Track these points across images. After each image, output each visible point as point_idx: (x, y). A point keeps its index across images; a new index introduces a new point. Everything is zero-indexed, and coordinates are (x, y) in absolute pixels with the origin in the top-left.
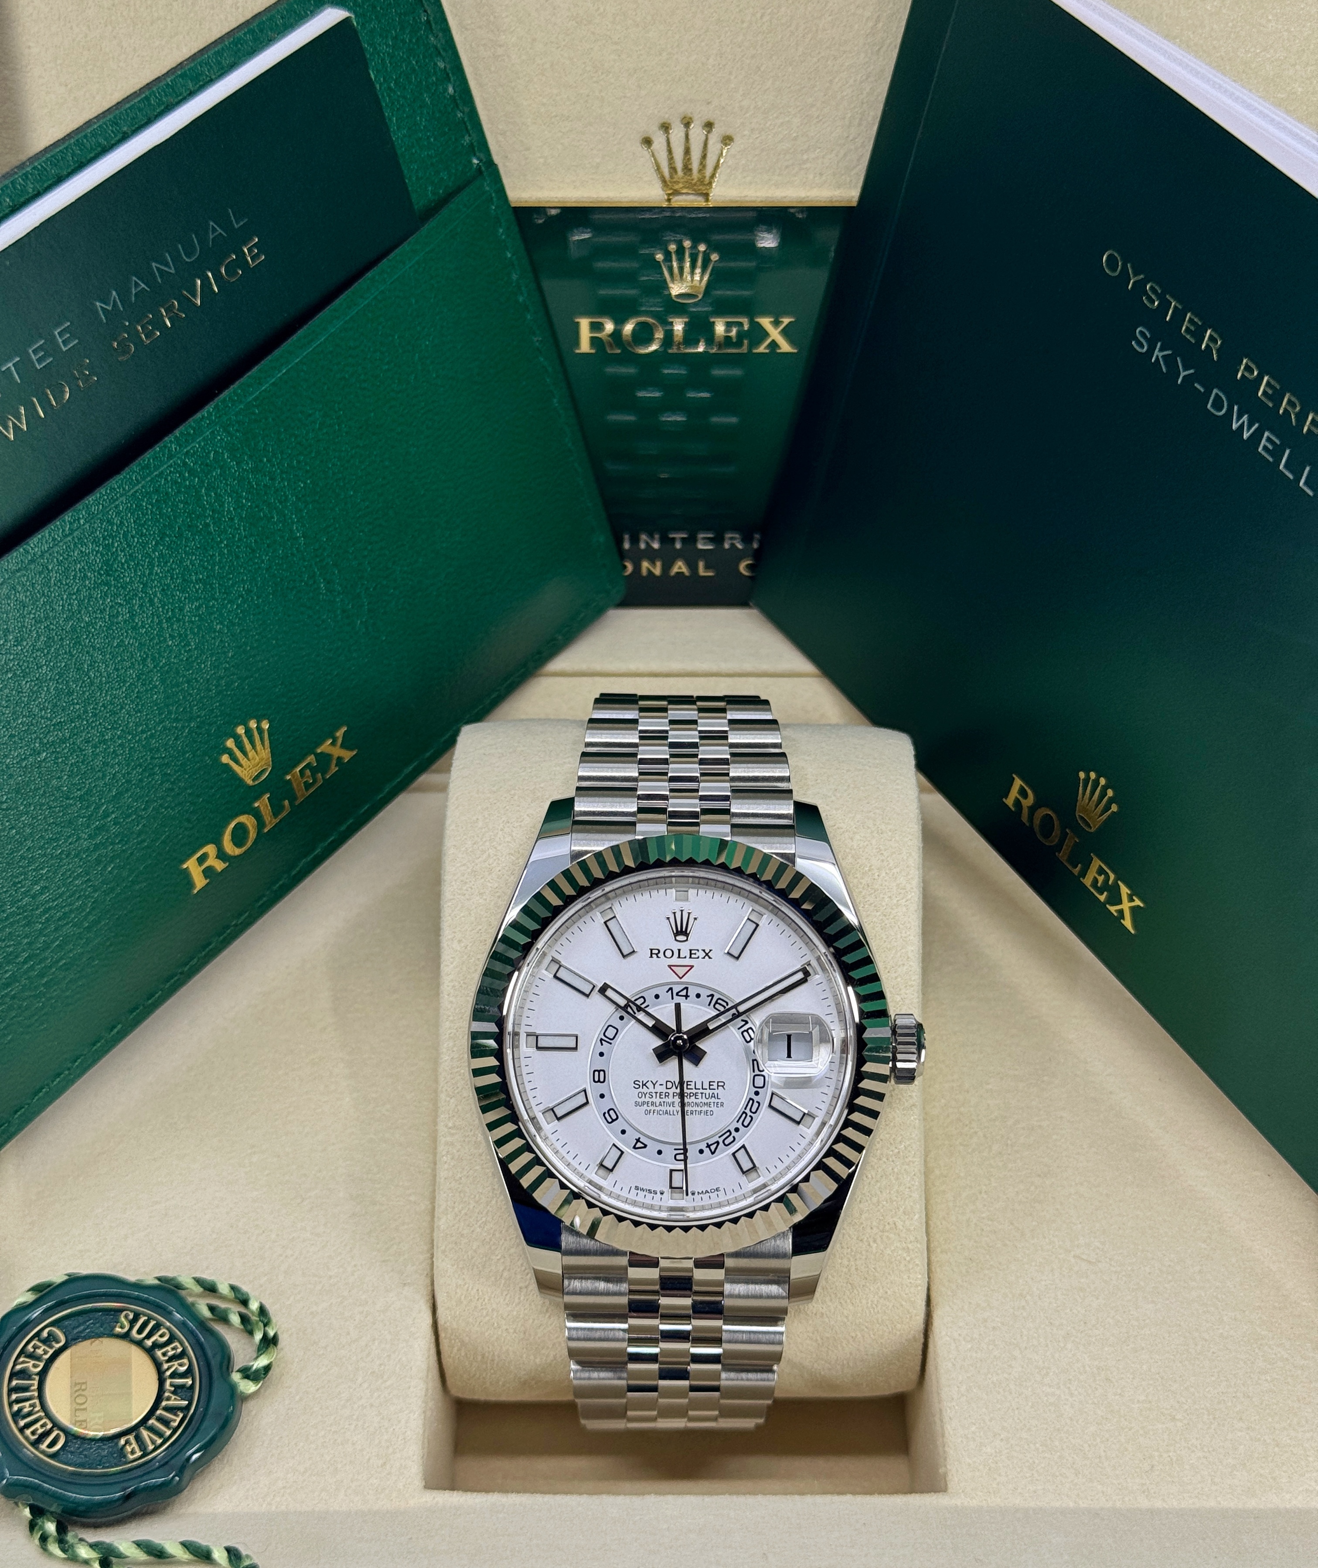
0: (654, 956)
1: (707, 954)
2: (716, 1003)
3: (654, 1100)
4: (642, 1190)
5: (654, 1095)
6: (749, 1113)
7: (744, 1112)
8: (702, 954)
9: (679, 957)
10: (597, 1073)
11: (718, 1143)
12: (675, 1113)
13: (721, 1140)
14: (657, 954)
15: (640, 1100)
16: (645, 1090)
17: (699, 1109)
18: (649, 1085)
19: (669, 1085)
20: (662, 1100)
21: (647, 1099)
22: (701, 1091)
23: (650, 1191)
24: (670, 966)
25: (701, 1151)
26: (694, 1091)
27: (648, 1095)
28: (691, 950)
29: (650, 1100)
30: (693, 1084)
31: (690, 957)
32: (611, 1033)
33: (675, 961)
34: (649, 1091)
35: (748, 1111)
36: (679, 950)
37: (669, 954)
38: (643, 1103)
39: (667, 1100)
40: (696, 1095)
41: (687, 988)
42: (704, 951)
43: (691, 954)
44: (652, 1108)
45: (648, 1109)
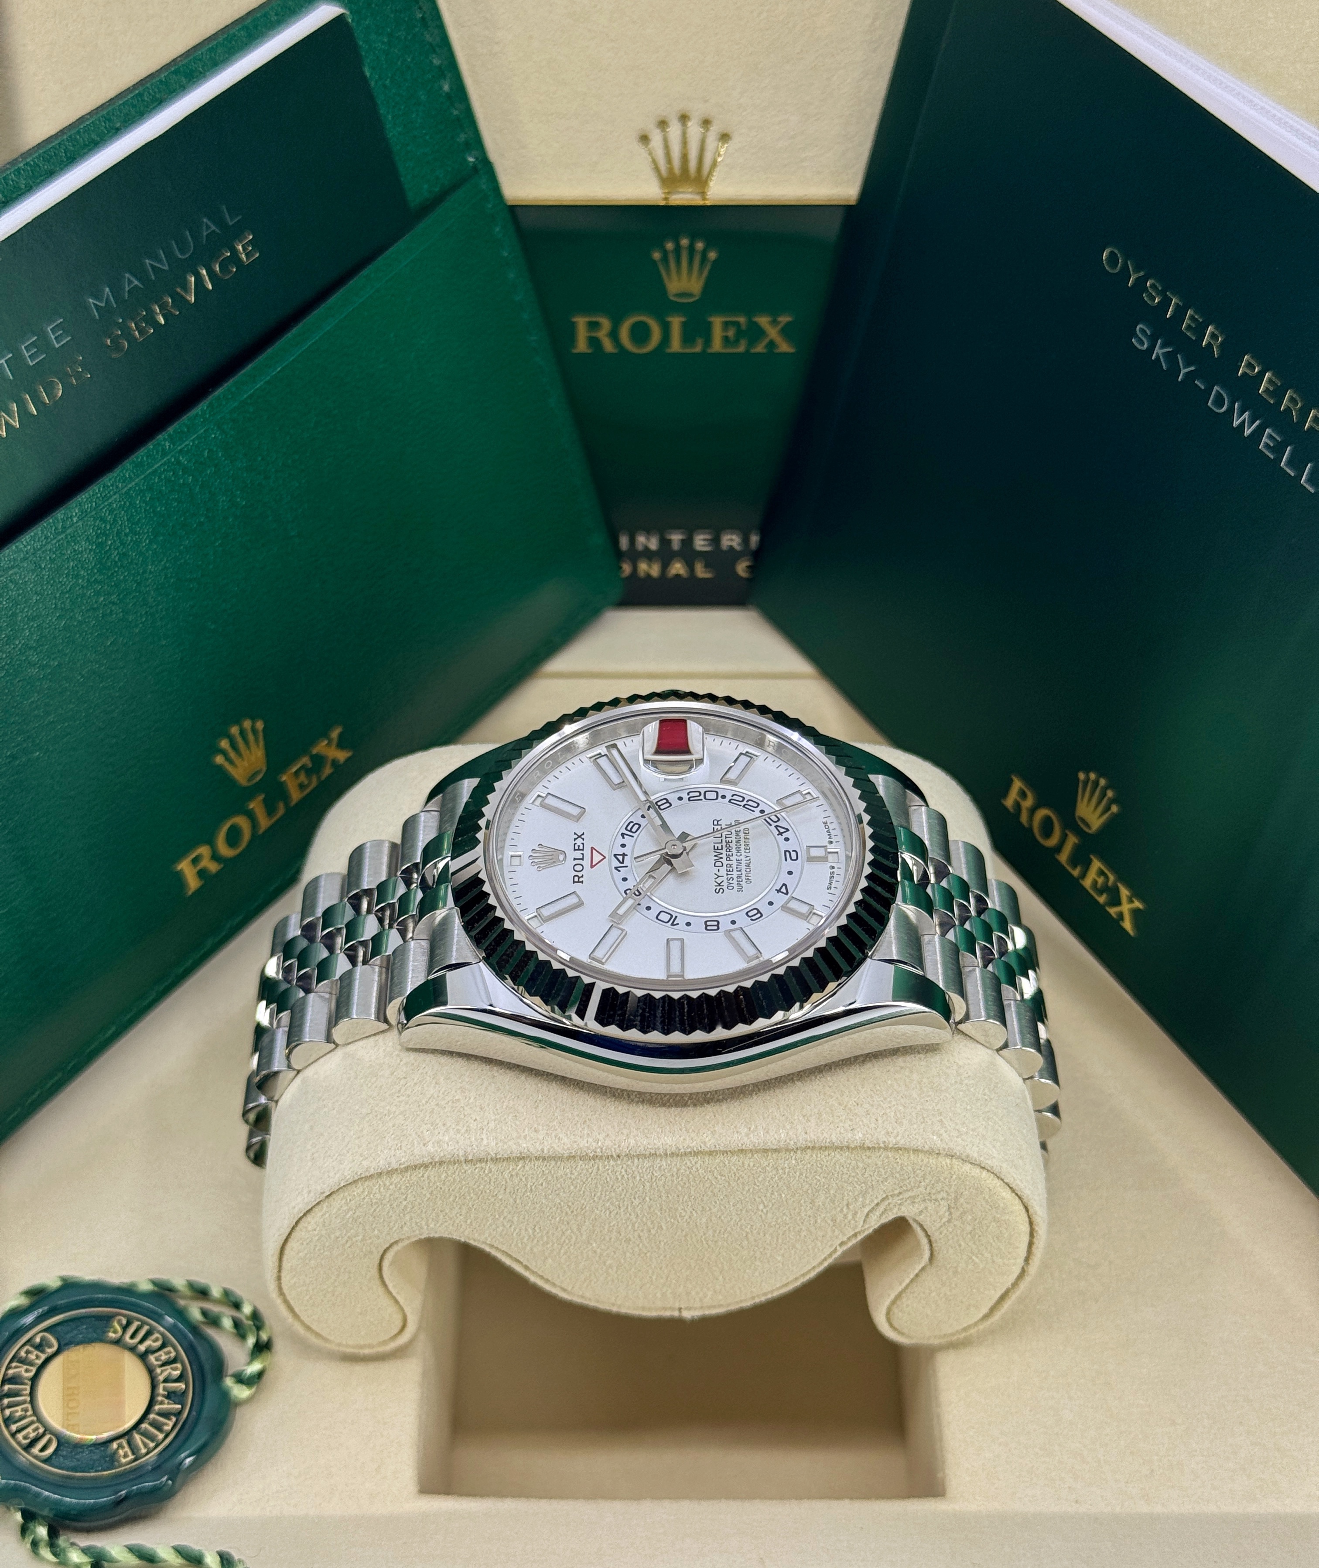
0: (581, 880)
1: (579, 837)
2: (630, 831)
3: (735, 876)
4: (830, 884)
5: (729, 876)
6: (745, 802)
7: (744, 806)
8: (579, 842)
9: (582, 859)
10: (708, 928)
11: (776, 827)
12: (748, 858)
13: (774, 824)
14: (579, 878)
15: (736, 887)
16: (725, 884)
17: (742, 839)
18: (719, 880)
19: (718, 864)
20: (735, 869)
21: (735, 882)
22: (724, 838)
23: (832, 877)
24: (592, 866)
25: (787, 839)
26: (724, 844)
27: (730, 881)
28: (575, 850)
29: (735, 879)
30: (716, 845)
31: (583, 850)
32: (664, 917)
33: (586, 863)
34: (726, 881)
35: (742, 804)
36: (575, 859)
37: (578, 868)
38: (739, 885)
39: (734, 866)
40: (728, 843)
41: (615, 855)
42: (575, 839)
43: (579, 849)
44: (744, 877)
45: (744, 881)
